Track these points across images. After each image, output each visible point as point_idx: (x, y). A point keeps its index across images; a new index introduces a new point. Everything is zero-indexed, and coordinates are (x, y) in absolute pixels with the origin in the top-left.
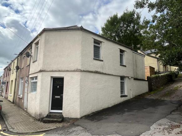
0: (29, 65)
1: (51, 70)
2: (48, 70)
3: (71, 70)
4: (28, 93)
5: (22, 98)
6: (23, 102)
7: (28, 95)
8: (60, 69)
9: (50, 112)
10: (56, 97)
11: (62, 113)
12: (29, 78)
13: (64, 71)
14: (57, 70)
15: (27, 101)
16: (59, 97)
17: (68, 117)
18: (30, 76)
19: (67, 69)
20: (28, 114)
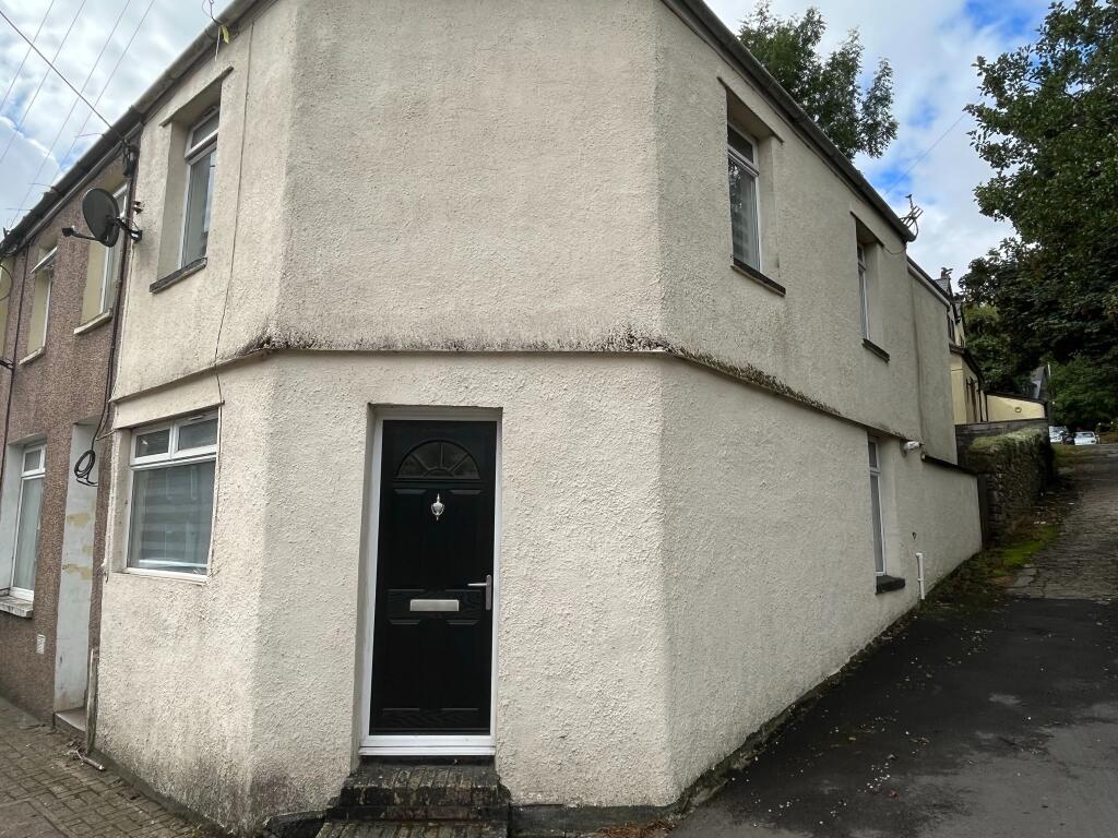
0: (113, 322)
1: (371, 336)
2: (346, 340)
3: (571, 340)
4: (98, 575)
5: (30, 618)
6: (41, 649)
7: (108, 588)
8: (462, 334)
9: (367, 761)
10: (418, 604)
11: (488, 761)
12: (117, 439)
13: (505, 354)
14: (438, 344)
15: (95, 642)
16: (452, 605)
17: (553, 799)
18: (125, 417)
19: (529, 336)
20: (110, 764)
